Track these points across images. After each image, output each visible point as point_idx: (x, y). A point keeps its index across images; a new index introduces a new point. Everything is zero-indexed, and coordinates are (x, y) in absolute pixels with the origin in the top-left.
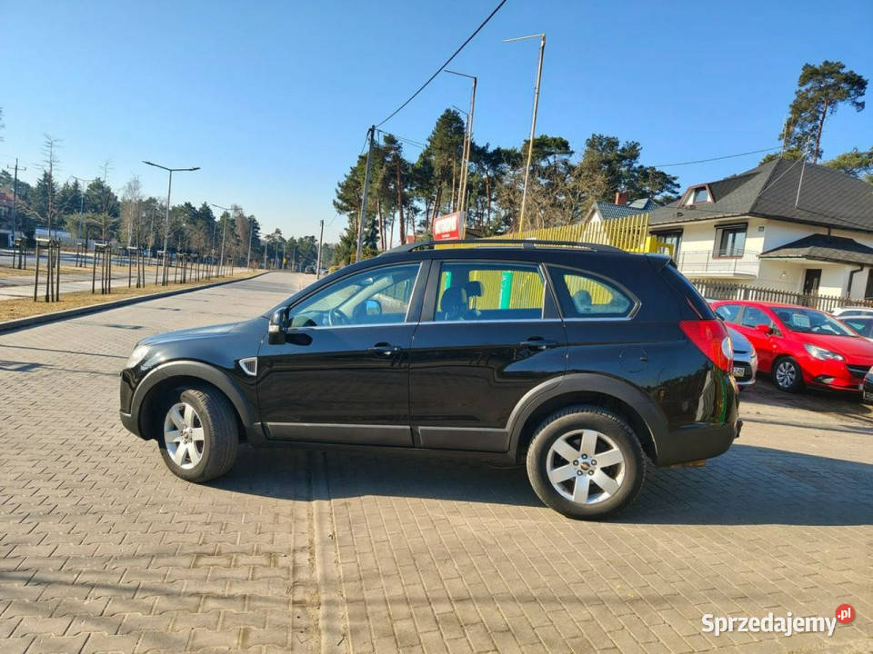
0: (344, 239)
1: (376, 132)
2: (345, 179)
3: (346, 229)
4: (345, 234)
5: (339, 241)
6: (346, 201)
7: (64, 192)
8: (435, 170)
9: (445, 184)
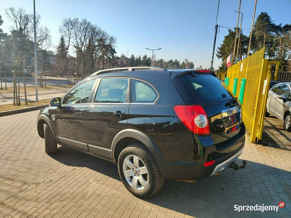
0: (220, 68)
1: (218, 27)
2: (221, 46)
3: (221, 64)
4: (221, 66)
5: (218, 69)
6: (221, 54)
7: (136, 60)
8: (256, 38)
9: (260, 43)
